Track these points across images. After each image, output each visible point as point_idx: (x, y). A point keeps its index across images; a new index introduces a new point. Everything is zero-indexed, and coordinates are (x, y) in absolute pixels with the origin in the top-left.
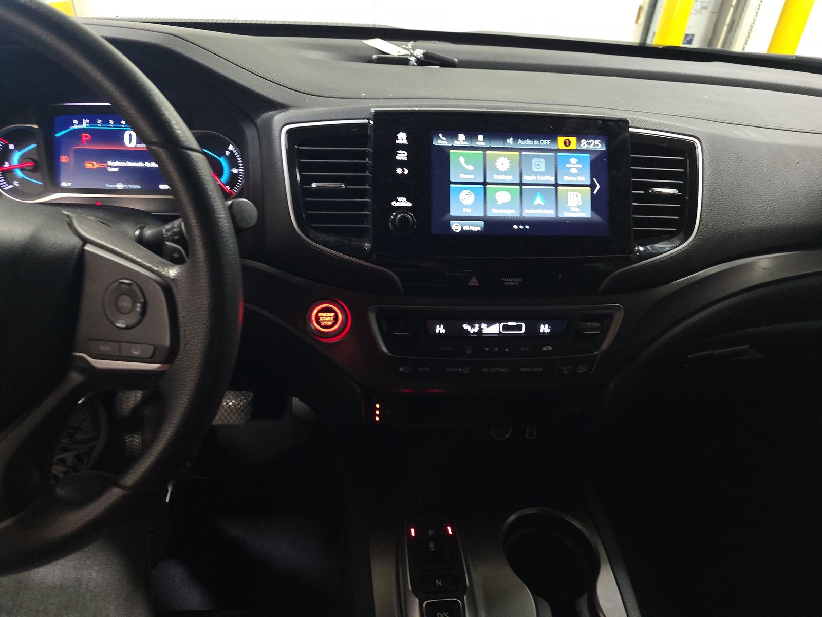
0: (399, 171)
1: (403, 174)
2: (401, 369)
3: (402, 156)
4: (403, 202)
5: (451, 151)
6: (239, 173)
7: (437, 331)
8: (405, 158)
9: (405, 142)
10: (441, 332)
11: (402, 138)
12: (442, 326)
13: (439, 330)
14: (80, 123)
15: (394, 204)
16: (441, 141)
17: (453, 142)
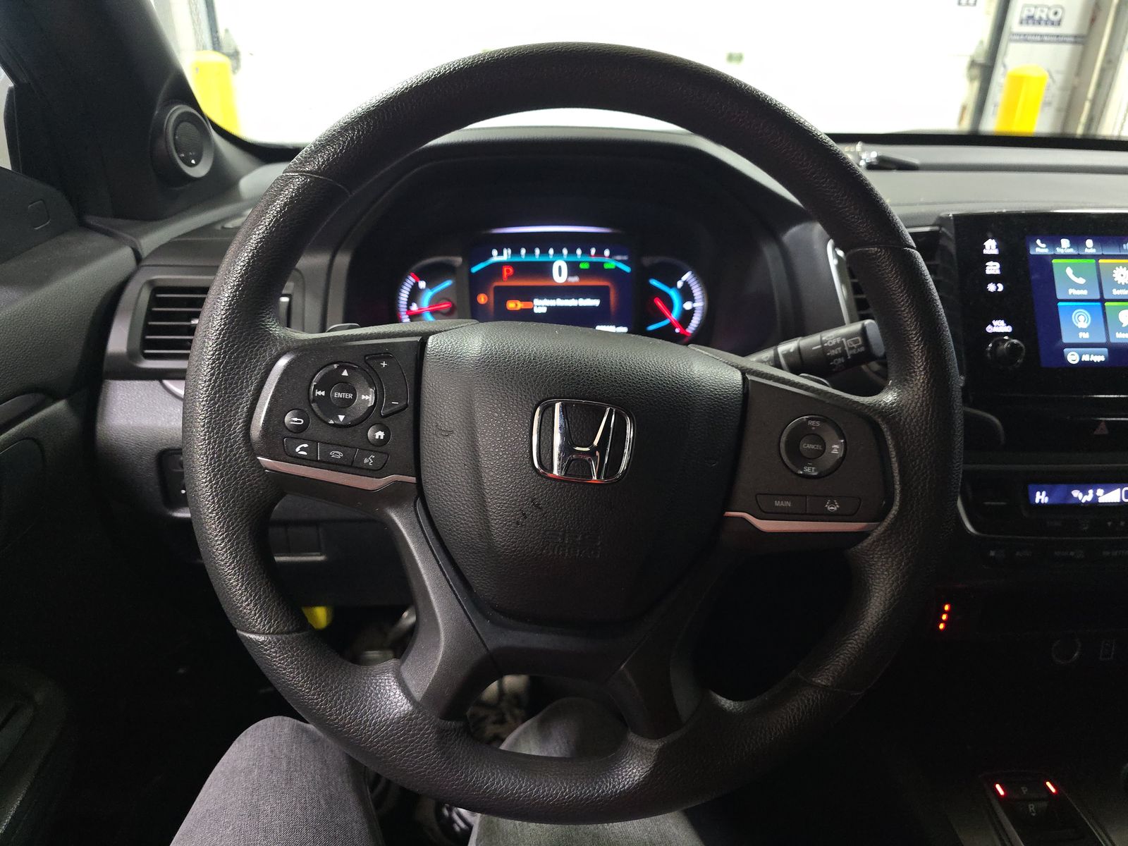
0: (991, 287)
1: (996, 291)
2: (992, 553)
3: (993, 268)
4: (1000, 326)
5: (1054, 261)
6: (693, 310)
7: (1037, 501)
8: (998, 272)
9: (995, 252)
10: (1042, 502)
11: (991, 247)
12: (1044, 493)
13: (1040, 500)
14: (501, 253)
15: (989, 329)
16: (1041, 248)
17: (1055, 250)
